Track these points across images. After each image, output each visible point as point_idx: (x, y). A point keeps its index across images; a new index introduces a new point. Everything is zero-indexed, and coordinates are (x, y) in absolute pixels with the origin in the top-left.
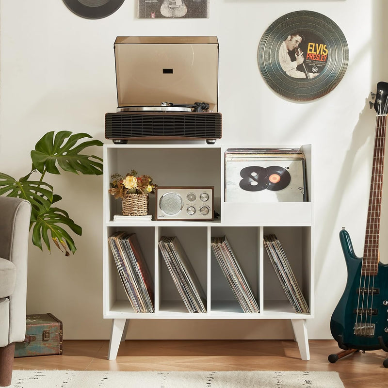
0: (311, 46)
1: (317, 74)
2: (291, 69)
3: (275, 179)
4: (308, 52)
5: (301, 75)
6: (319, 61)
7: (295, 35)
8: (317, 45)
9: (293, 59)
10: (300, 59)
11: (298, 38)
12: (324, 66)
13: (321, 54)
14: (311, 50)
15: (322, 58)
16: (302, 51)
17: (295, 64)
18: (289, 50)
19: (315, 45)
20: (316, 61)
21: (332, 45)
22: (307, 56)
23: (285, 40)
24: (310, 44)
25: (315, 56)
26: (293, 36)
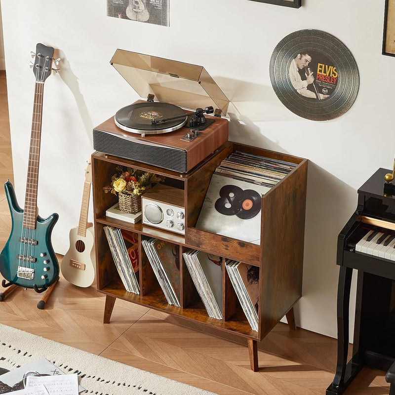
0: (321, 67)
1: (327, 96)
3: (247, 205)
4: (318, 72)
5: (312, 95)
6: (329, 83)
7: (305, 54)
8: (327, 66)
10: (311, 79)
11: (308, 58)
12: (334, 89)
13: (331, 76)
14: (320, 71)
15: (332, 80)
17: (305, 83)
18: (299, 69)
19: (325, 67)
20: (326, 82)
21: (341, 68)
22: (317, 77)
23: (294, 58)
24: (319, 64)
25: (325, 77)
26: (303, 55)
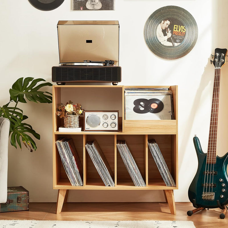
0: (176, 27)
1: (179, 44)
2: (163, 40)
3: (154, 106)
4: (174, 30)
5: (170, 44)
6: (180, 36)
7: (166, 20)
8: (179, 26)
9: (165, 35)
10: (169, 35)
11: (168, 22)
12: (183, 39)
13: (182, 31)
14: (175, 29)
15: (182, 34)
16: (170, 29)
17: (166, 38)
18: (162, 29)
19: (178, 26)
20: (178, 35)
21: (188, 26)
22: (174, 33)
23: (160, 23)
24: (175, 25)
25: (178, 33)
26: (165, 21)
